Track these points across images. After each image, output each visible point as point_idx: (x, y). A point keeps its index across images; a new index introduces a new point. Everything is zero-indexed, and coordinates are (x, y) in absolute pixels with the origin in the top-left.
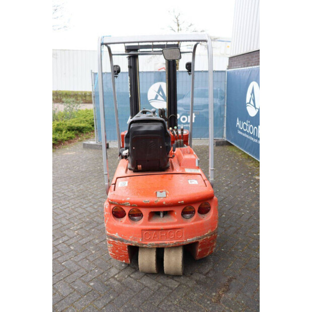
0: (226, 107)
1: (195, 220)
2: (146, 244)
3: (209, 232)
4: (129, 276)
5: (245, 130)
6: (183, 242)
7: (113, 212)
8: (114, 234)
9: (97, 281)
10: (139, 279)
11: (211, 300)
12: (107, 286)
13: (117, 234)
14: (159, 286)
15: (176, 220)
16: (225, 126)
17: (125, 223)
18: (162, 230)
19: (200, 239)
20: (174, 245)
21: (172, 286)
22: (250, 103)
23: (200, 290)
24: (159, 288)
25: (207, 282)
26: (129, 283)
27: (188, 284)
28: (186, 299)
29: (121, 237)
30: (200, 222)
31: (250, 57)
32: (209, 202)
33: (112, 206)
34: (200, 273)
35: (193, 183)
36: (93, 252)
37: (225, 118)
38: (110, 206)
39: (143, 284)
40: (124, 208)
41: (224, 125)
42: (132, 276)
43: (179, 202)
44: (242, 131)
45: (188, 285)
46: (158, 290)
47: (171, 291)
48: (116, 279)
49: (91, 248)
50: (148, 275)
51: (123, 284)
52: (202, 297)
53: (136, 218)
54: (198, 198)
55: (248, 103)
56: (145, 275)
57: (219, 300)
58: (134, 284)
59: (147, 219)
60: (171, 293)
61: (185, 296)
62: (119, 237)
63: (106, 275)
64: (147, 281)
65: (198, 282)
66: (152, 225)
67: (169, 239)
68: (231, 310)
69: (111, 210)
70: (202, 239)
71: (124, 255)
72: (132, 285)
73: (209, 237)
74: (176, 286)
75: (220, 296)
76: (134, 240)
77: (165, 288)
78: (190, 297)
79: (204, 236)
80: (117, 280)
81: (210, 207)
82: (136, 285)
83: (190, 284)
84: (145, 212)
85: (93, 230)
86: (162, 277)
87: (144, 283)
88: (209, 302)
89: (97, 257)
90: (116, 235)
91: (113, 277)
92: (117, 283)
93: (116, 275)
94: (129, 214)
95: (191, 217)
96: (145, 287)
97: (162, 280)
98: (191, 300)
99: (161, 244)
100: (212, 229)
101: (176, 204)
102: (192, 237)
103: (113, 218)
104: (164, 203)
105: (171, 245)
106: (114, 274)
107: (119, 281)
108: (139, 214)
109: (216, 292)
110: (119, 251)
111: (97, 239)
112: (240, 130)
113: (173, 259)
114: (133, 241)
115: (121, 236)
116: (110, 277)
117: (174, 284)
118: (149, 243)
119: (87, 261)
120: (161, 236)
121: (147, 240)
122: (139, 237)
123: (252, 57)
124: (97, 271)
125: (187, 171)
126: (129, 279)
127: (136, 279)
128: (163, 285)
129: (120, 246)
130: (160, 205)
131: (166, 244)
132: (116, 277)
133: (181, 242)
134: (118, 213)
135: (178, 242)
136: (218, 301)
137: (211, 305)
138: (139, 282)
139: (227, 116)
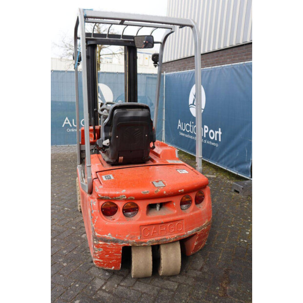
0: (164, 110)
1: (193, 210)
2: (145, 242)
3: (206, 222)
4: (118, 285)
5: (188, 131)
6: (184, 235)
7: (102, 209)
8: (106, 235)
9: (82, 298)
10: (132, 287)
11: (218, 295)
12: (97, 300)
13: (110, 234)
14: (157, 290)
15: (176, 211)
16: (164, 129)
17: (119, 220)
18: (162, 223)
19: (198, 230)
20: (175, 239)
21: (172, 288)
22: (193, 104)
23: (202, 287)
24: (159, 292)
25: (206, 277)
26: (122, 292)
27: (187, 282)
28: (191, 299)
29: (114, 238)
30: (197, 212)
31: (186, 62)
32: (203, 190)
33: (102, 202)
34: (195, 270)
35: (184, 172)
36: (65, 264)
37: (164, 122)
38: (99, 203)
39: (138, 291)
40: (116, 203)
41: (162, 128)
42: (122, 284)
43: (180, 191)
44: (185, 132)
45: (188, 284)
46: (158, 295)
47: (172, 293)
48: (104, 291)
49: (60, 260)
50: (140, 280)
51: (114, 295)
52: (208, 293)
53: (130, 213)
54: (196, 186)
55: (191, 105)
56: (137, 281)
57: (225, 293)
58: (128, 293)
59: (145, 212)
60: (173, 296)
61: (189, 295)
62: (112, 238)
63: (90, 288)
64: (142, 287)
65: (197, 279)
66: (150, 219)
67: (169, 234)
68: (242, 301)
69: (100, 207)
70: (200, 231)
71: (116, 259)
72: (127, 294)
73: (206, 228)
74: (176, 287)
75: (225, 289)
76: (131, 239)
77: (165, 290)
78: (196, 296)
79: (202, 227)
80: (106, 292)
81: (204, 196)
82: (131, 294)
83: (190, 282)
84: (143, 205)
85: (55, 240)
86: (156, 280)
87: (139, 289)
88: (216, 298)
89: (71, 270)
90: (109, 236)
91: (101, 289)
92: (108, 295)
93: (103, 286)
94: (123, 210)
95: (188, 207)
96: (143, 293)
97: (158, 283)
98: (198, 299)
99: (161, 239)
100: (208, 219)
101: (176, 194)
102: (192, 228)
103: (103, 216)
104: (165, 192)
105: (172, 240)
106: (101, 285)
107: (109, 292)
108: (134, 208)
109: (219, 286)
110: (111, 255)
111: (64, 249)
112: (182, 131)
113: (172, 256)
114: (130, 241)
115: (115, 236)
116: (97, 290)
117: (172, 285)
118: (148, 240)
119: (61, 276)
120: (161, 231)
121: (147, 237)
122: (138, 234)
123: (189, 63)
124: (77, 285)
125: (170, 162)
126: (120, 288)
127: (128, 287)
128: (162, 288)
129: (113, 249)
130: (161, 196)
131: (167, 239)
132: (104, 288)
133: (181, 235)
134: (108, 210)
135: (179, 236)
136: (225, 295)
137: (219, 300)
138: (133, 289)
139: (165, 119)
